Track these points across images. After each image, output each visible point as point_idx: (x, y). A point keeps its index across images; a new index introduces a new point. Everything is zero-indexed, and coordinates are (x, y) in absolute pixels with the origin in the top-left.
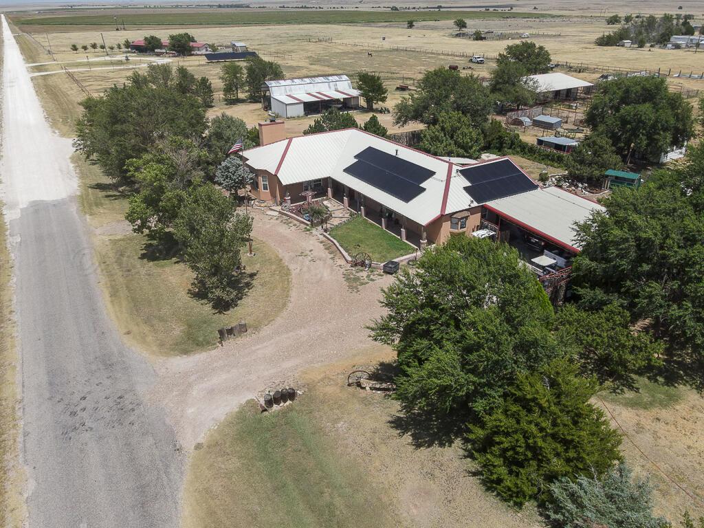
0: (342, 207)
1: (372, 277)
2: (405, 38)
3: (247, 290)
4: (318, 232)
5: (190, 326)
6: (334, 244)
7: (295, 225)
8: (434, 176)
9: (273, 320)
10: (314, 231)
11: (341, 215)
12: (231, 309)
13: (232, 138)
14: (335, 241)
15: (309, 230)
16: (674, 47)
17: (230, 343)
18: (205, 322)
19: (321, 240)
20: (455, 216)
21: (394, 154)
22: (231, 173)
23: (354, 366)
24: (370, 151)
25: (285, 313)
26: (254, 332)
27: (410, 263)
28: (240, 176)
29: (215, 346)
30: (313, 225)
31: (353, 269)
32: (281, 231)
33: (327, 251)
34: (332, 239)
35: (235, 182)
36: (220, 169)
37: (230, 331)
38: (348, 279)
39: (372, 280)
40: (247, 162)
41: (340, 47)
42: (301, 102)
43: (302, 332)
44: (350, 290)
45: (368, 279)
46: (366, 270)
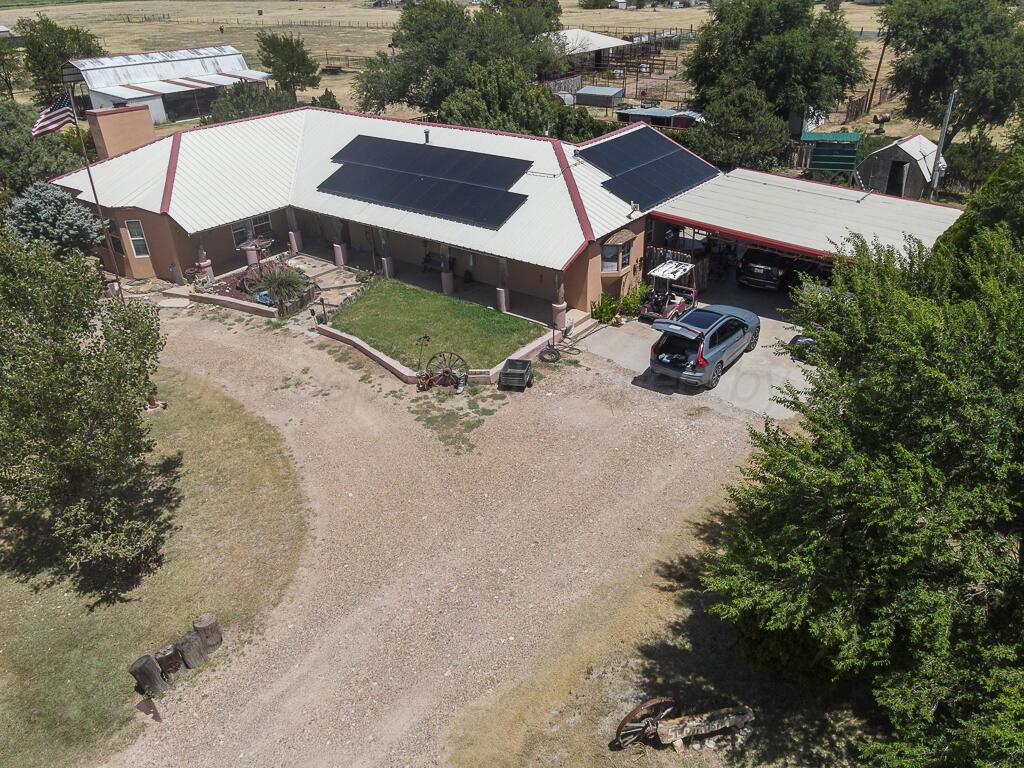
0: (333, 267)
1: (482, 405)
2: (295, 12)
3: (166, 513)
4: (302, 324)
5: (23, 671)
6: (356, 346)
7: (240, 320)
8: (531, 169)
9: (290, 580)
10: (291, 325)
11: (338, 283)
12: (146, 578)
13: (27, 149)
14: (356, 340)
15: (278, 326)
16: (682, 5)
17: (180, 697)
18: (72, 644)
19: (317, 343)
20: (610, 242)
21: (422, 141)
22: (46, 220)
23: (589, 672)
24: (361, 143)
25: (313, 553)
26: (245, 636)
27: (547, 357)
28: (71, 225)
29: (132, 724)
30: (283, 313)
31: (428, 394)
32: (212, 337)
33: (344, 366)
34: (344, 335)
35: (61, 243)
36: (13, 217)
37: (174, 661)
38: (430, 422)
39: (486, 412)
40: (79, 197)
41: (189, 26)
42: (156, 95)
43: (388, 598)
44: (452, 449)
45: (477, 412)
46: (459, 391)
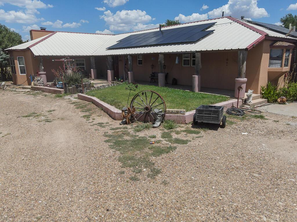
0: (106, 82)
1: (175, 136)
4: (72, 97)
6: (93, 102)
10: (67, 97)
14: (94, 98)
15: (60, 97)
20: (277, 45)
21: (158, 30)
30: (67, 92)
31: (128, 126)
34: (89, 97)
39: (179, 142)
45: (170, 141)
46: (155, 125)
